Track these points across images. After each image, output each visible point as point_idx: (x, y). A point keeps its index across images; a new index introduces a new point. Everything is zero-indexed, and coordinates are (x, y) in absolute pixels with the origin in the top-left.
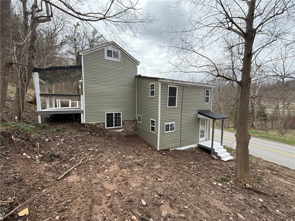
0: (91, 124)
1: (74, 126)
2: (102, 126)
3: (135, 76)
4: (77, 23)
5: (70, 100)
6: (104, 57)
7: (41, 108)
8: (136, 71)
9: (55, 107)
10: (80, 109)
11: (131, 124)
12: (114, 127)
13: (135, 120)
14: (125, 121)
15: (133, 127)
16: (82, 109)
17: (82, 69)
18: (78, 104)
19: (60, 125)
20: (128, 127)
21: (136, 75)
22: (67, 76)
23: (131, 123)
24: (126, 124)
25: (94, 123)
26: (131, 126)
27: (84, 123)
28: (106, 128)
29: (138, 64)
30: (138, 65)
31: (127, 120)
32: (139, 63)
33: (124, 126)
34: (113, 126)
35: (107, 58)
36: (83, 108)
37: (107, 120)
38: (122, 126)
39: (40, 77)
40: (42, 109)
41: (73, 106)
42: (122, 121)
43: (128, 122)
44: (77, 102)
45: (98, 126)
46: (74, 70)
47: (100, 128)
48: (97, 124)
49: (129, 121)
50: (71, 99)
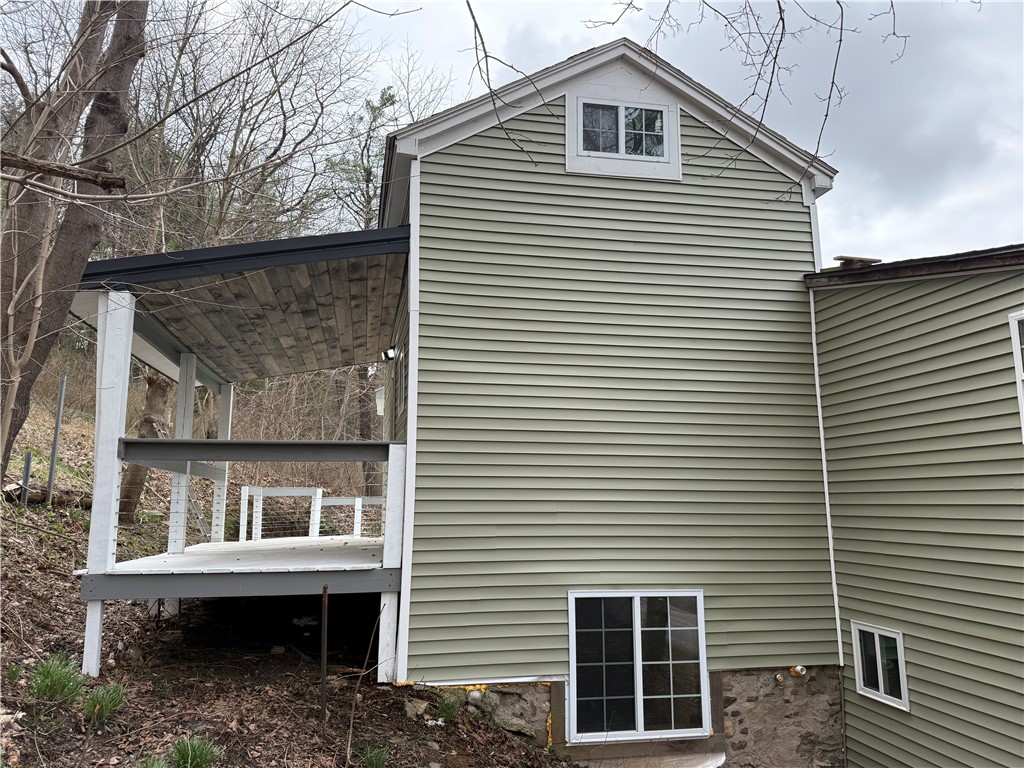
0: (454, 690)
1: (319, 715)
2: (540, 716)
3: (799, 277)
4: (383, 94)
5: (320, 491)
6: (559, 160)
7: (113, 548)
8: (806, 238)
9: (227, 539)
10: (377, 552)
11: (791, 709)
12: (640, 734)
13: (823, 667)
14: (734, 672)
15: (808, 740)
16: (390, 562)
17: (407, 253)
18: (358, 517)
19: (221, 691)
20: (759, 735)
21: (808, 268)
22: (312, 320)
23: (788, 695)
24: (742, 705)
25: (476, 683)
26: (789, 728)
27: (402, 680)
28: (574, 736)
29: (820, 180)
30: (818, 192)
31: (749, 672)
32: (831, 173)
33: (728, 723)
34: (632, 726)
35: (580, 160)
36: (397, 547)
37: (578, 660)
38: (706, 730)
39: (141, 326)
40: (119, 560)
41: (333, 532)
42: (712, 674)
43: (760, 686)
44: (358, 502)
45: (508, 717)
46: (354, 267)
47: (518, 733)
48: (495, 698)
49: (766, 676)
50: (325, 484)
